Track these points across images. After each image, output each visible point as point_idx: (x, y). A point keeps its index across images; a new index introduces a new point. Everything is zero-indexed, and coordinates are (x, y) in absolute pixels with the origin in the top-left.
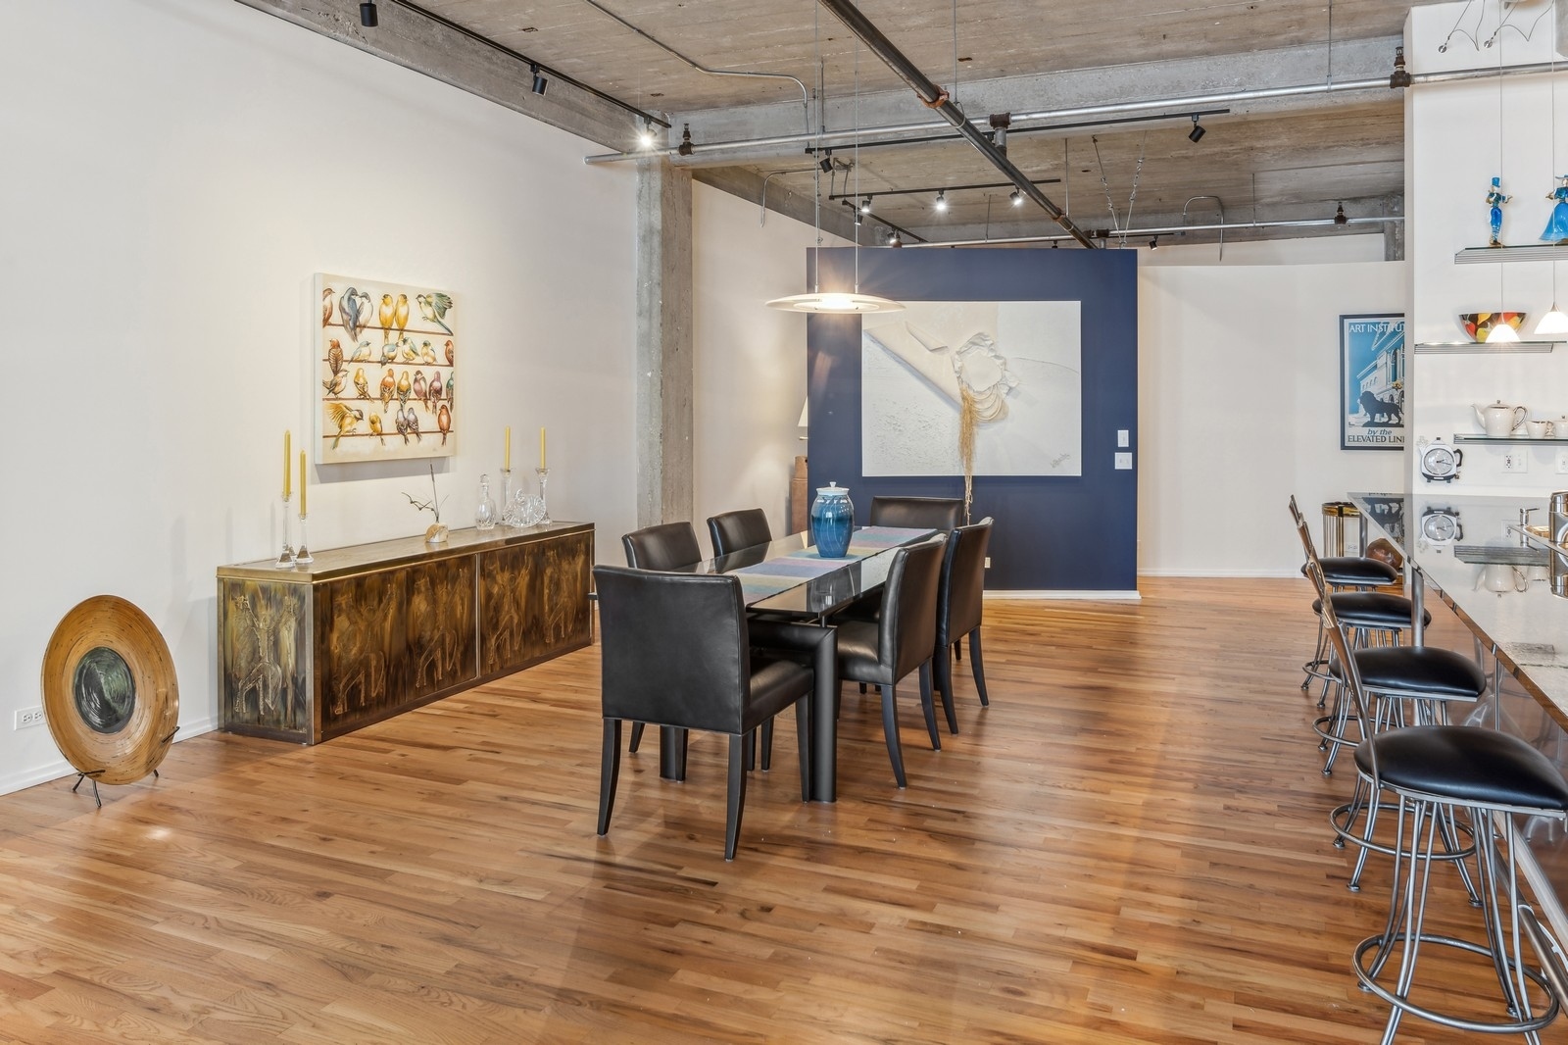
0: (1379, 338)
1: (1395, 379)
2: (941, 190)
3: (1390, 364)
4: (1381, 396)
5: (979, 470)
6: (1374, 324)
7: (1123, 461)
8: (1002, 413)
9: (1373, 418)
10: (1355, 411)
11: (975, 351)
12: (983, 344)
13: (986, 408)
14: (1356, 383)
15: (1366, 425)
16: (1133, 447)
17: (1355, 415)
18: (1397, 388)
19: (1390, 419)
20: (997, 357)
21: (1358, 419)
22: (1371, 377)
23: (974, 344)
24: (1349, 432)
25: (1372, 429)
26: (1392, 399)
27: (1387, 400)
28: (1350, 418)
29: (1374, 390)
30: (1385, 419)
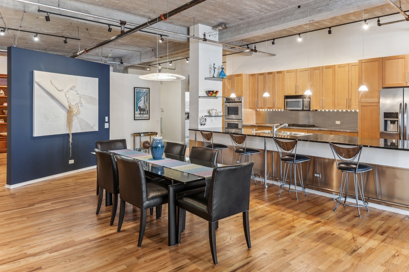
0: (142, 93)
1: (145, 103)
2: (37, 33)
3: (144, 100)
4: (142, 107)
5: (74, 131)
6: (141, 90)
7: (106, 126)
8: (78, 113)
9: (140, 112)
10: (137, 111)
11: (71, 91)
12: (74, 89)
13: (75, 110)
14: (137, 104)
15: (139, 114)
16: (109, 122)
17: (137, 112)
18: (145, 105)
19: (144, 113)
20: (78, 94)
21: (137, 113)
22: (140, 102)
23: (71, 89)
24: (136, 116)
25: (140, 115)
26: (144, 108)
27: (143, 108)
28: (136, 112)
29: (141, 106)
30: (143, 113)
